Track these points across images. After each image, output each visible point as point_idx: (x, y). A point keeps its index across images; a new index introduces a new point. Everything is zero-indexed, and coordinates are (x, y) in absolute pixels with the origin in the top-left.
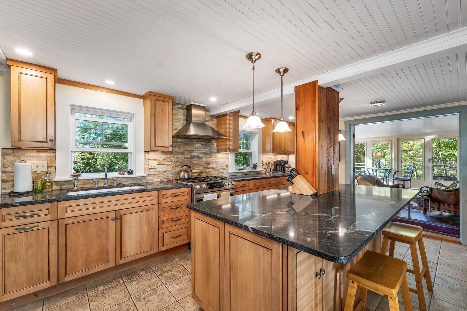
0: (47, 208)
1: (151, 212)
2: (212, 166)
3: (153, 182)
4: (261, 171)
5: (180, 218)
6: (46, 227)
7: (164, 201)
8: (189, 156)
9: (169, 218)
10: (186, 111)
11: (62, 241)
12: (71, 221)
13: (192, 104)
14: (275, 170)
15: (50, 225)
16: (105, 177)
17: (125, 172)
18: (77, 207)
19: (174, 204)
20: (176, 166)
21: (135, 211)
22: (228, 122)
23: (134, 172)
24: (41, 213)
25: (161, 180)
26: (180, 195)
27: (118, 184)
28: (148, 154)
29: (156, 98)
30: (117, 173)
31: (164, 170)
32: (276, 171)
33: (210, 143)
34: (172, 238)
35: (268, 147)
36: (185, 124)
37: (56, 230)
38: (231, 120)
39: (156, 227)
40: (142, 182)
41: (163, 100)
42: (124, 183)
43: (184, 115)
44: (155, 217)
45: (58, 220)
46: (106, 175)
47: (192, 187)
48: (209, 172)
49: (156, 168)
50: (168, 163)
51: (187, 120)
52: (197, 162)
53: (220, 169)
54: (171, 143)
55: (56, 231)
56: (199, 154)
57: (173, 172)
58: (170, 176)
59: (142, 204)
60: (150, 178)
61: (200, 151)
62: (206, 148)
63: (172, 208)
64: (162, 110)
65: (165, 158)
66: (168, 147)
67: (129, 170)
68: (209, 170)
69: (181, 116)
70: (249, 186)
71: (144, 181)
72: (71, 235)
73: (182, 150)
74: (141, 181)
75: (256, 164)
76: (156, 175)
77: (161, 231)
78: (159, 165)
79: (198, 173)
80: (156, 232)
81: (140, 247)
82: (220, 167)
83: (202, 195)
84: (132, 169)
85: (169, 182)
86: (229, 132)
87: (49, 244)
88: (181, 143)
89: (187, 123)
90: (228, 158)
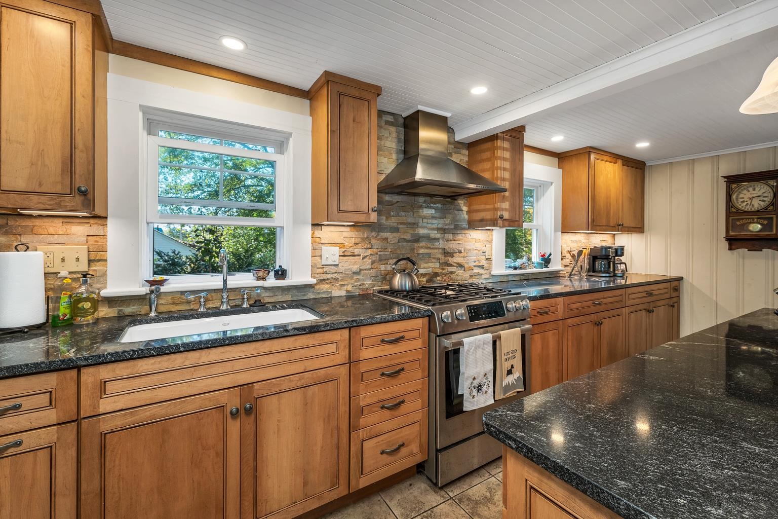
0: (48, 387)
1: (330, 386)
2: (457, 259)
3: (331, 297)
4: (558, 272)
5: (401, 399)
6: (44, 443)
7: (366, 354)
8: (408, 237)
9: (375, 400)
10: (403, 129)
11: (90, 485)
12: (118, 421)
13: (421, 111)
14: (592, 269)
15: (55, 438)
16: (222, 287)
17: (269, 272)
18: (137, 381)
19: (388, 363)
20: (380, 260)
21: (293, 385)
22: (499, 153)
23: (289, 273)
24: (26, 403)
25: (348, 291)
26: (403, 337)
27: (252, 302)
28: (320, 232)
29: (342, 89)
30: (251, 274)
31: (355, 268)
32: (594, 271)
33: (453, 207)
34: (382, 453)
35: (582, 216)
36: (400, 161)
37: (73, 452)
38: (506, 149)
39: (344, 426)
40: (305, 298)
41: (357, 94)
42: (267, 300)
43: (398, 138)
44: (344, 398)
45: (77, 420)
46: (225, 281)
47: (431, 317)
48: (451, 273)
49: (338, 265)
50: (363, 253)
51: (405, 152)
52: (426, 251)
53: (474, 266)
54: (374, 204)
55: (75, 454)
56: (429, 232)
57: (373, 272)
58: (368, 283)
59: (310, 365)
60: (325, 287)
61: (432, 224)
62: (445, 218)
63: (383, 374)
64: (354, 121)
65: (357, 241)
66: (368, 214)
67: (277, 268)
68: (450, 269)
69: (391, 141)
70: (556, 311)
71: (311, 296)
72: (117, 462)
73: (393, 222)
74: (304, 295)
75: (550, 254)
76: (337, 280)
77: (356, 436)
78: (344, 256)
79: (427, 277)
80: (344, 440)
81: (305, 484)
82: (475, 262)
83: (455, 338)
84: (284, 267)
85: (364, 297)
86: (503, 179)
87: (52, 494)
88: (392, 205)
89: (405, 159)
90: (491, 242)
